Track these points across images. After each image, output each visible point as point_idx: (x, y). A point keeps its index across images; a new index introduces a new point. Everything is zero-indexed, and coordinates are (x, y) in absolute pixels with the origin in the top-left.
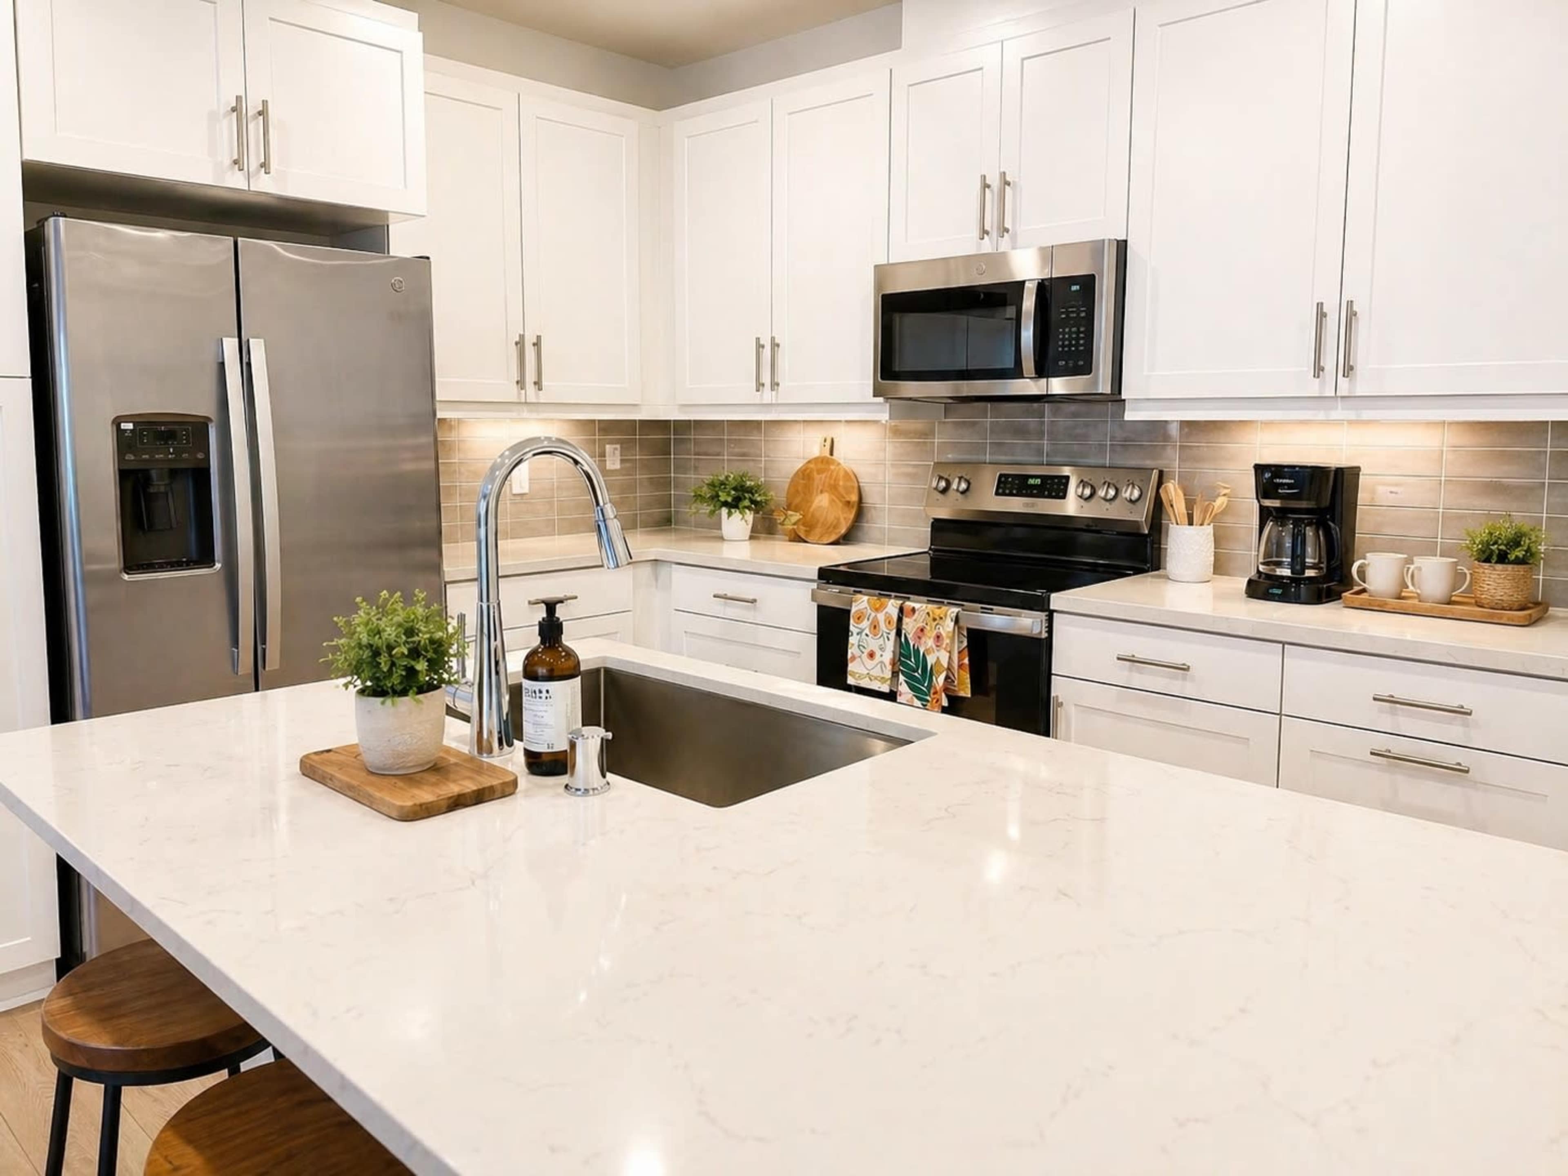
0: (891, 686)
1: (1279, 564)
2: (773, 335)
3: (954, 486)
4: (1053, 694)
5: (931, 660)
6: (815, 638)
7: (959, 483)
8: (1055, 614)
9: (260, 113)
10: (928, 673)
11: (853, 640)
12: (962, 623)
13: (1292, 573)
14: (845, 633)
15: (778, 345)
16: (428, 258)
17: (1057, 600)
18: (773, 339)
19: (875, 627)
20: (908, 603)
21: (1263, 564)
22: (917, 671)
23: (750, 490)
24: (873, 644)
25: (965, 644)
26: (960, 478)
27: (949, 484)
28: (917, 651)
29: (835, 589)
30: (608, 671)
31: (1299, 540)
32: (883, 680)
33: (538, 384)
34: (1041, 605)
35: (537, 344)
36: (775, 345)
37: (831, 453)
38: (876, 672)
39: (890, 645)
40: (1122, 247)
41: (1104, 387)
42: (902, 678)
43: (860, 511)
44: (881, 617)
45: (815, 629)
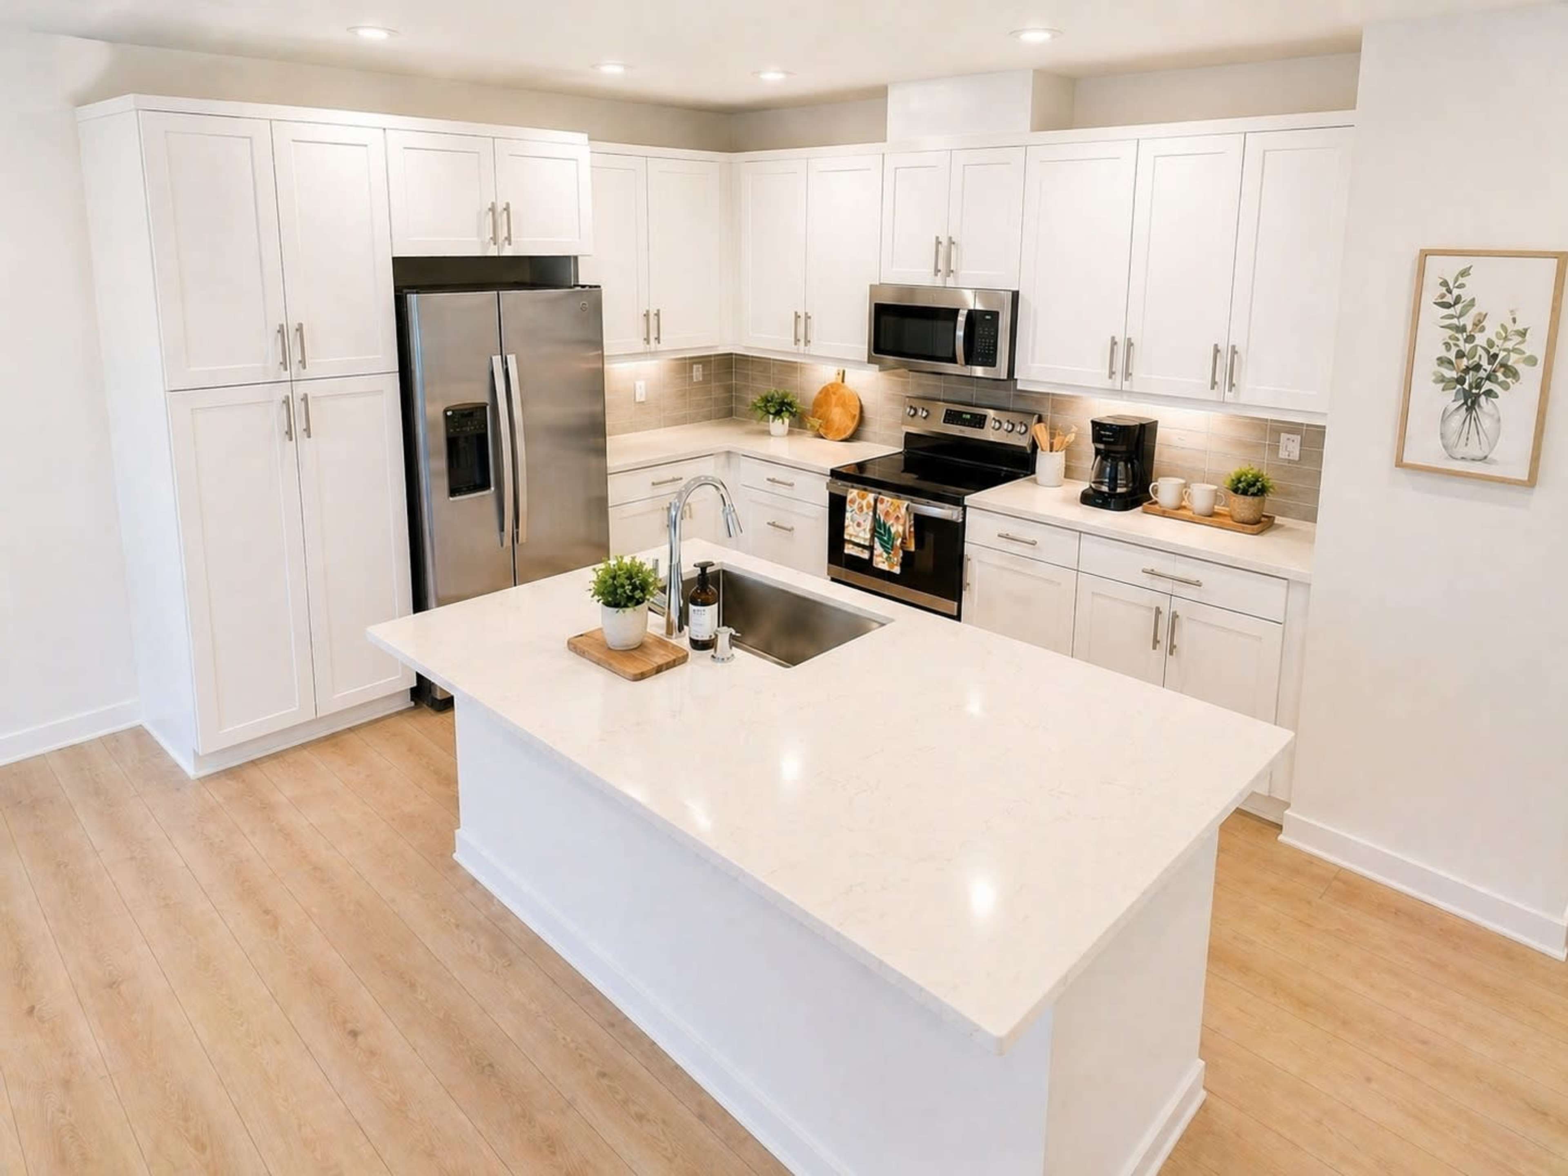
0: (870, 542)
1: (1102, 483)
2: (807, 311)
3: (920, 413)
4: (965, 553)
5: (893, 530)
6: (827, 510)
7: (922, 413)
8: (968, 509)
9: (505, 209)
10: (892, 539)
11: (848, 515)
12: (910, 510)
13: (1110, 489)
14: (843, 511)
15: (810, 318)
16: (599, 287)
17: (969, 499)
18: (806, 314)
19: (861, 509)
20: (881, 497)
21: (1094, 482)
22: (885, 536)
23: (790, 404)
24: (859, 518)
25: (912, 522)
26: (923, 409)
27: (916, 410)
28: (885, 525)
29: (840, 483)
30: (724, 572)
31: (1114, 469)
32: (865, 540)
33: (658, 339)
34: (958, 502)
35: (657, 315)
36: (808, 317)
37: (843, 381)
38: (862, 534)
39: (870, 518)
40: (1015, 295)
41: (1004, 375)
42: (876, 539)
43: (862, 420)
44: (864, 503)
45: (827, 505)
